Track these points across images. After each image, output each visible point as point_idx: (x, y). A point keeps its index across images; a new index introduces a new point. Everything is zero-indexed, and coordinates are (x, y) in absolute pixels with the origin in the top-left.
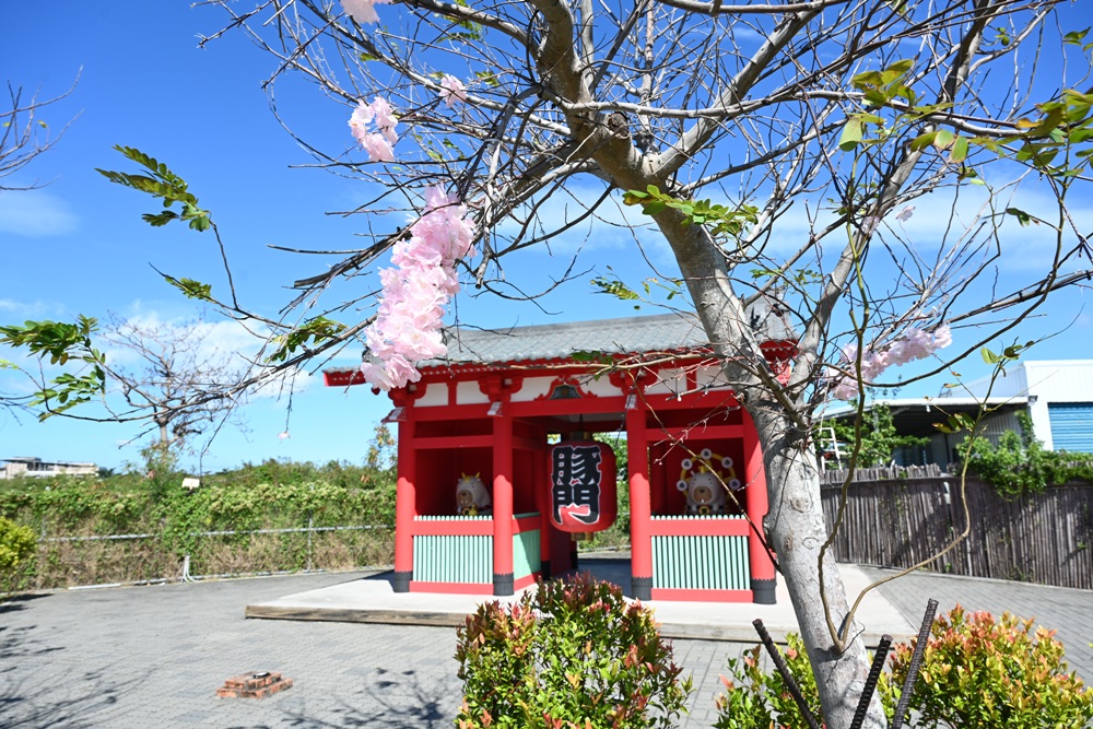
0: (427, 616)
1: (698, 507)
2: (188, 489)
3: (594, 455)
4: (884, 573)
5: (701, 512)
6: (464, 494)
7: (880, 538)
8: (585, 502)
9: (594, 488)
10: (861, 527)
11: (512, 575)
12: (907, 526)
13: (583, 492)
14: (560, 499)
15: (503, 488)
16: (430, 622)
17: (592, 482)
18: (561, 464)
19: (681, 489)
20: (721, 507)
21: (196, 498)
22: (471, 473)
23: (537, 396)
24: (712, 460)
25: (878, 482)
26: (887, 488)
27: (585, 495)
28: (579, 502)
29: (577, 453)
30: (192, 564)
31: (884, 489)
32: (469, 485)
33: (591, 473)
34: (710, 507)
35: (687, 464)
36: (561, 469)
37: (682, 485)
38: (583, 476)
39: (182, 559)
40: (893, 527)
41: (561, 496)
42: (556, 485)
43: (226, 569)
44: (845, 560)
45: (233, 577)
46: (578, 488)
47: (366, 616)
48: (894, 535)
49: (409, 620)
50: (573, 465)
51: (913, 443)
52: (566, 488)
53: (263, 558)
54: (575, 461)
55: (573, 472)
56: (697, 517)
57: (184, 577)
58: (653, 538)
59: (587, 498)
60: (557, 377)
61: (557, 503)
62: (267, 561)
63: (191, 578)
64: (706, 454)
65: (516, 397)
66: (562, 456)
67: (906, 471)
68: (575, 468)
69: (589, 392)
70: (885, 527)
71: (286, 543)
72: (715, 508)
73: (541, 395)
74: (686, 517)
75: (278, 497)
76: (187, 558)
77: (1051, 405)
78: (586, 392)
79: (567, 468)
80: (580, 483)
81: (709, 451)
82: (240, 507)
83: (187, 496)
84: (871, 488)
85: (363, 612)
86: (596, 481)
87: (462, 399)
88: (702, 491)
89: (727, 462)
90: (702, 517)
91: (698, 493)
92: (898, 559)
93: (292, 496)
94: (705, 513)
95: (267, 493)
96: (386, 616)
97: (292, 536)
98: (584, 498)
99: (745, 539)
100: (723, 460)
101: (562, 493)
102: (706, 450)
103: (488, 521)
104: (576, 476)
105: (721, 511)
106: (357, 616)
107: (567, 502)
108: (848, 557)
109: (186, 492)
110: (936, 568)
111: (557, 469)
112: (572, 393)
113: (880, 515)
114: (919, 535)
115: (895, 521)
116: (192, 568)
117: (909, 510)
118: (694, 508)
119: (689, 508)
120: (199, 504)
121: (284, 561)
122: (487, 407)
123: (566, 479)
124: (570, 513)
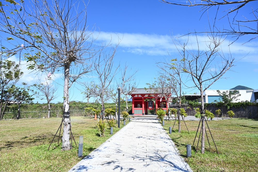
11: (144, 113)
13: (151, 106)
15: (143, 105)
20: (164, 107)
22: (139, 104)
32: (139, 105)
33: (152, 104)
35: (161, 103)
37: (160, 105)
52: (149, 105)
61: (148, 107)
64: (163, 102)
65: (145, 96)
73: (147, 96)
77: (208, 96)
78: (152, 96)
79: (150, 103)
87: (139, 96)
103: (141, 108)
111: (148, 103)
112: (150, 96)
122: (142, 97)
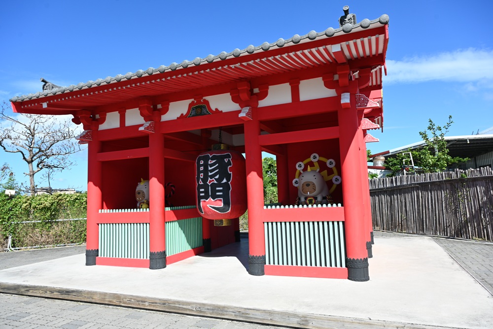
0: (68, 292)
1: (306, 198)
2: (8, 196)
3: (226, 160)
4: (450, 242)
5: (308, 202)
6: (139, 193)
7: (447, 218)
8: (219, 196)
9: (226, 186)
10: (432, 211)
11: (165, 252)
12: (466, 209)
13: (217, 189)
14: (201, 194)
15: (155, 188)
16: (69, 297)
17: (225, 181)
18: (202, 168)
19: (296, 185)
20: (324, 198)
21: (14, 201)
23: (179, 115)
24: (319, 162)
25: (445, 181)
26: (451, 184)
27: (219, 191)
28: (214, 197)
29: (212, 159)
30: (13, 240)
31: (449, 186)
32: (143, 187)
33: (223, 173)
34: (316, 198)
35: (300, 166)
36: (202, 172)
37: (296, 182)
38: (217, 177)
39: (7, 238)
40: (456, 211)
41: (202, 192)
42: (199, 184)
43: (37, 243)
44: (421, 232)
45: (41, 248)
46: (214, 186)
47: (28, 291)
48: (457, 216)
49: (56, 295)
50: (210, 168)
51: (459, 161)
52: (205, 186)
53: (60, 236)
54: (211, 165)
55: (210, 174)
56: (305, 206)
57: (8, 249)
58: (266, 224)
59: (221, 193)
60: (193, 100)
61: (200, 198)
62: (63, 238)
63: (12, 249)
64: (315, 157)
65: (165, 118)
66: (202, 162)
67: (465, 173)
68: (211, 171)
69: (216, 109)
70: (449, 210)
71: (75, 227)
72: (319, 199)
73: (182, 114)
74: (296, 206)
75: (67, 199)
76: (10, 237)
78: (214, 109)
79: (206, 171)
80: (215, 182)
81: (317, 155)
82: (42, 206)
83: (8, 200)
84: (439, 185)
85: (26, 287)
86: (228, 180)
87: (129, 122)
88: (308, 185)
89: (331, 163)
90: (310, 206)
91: (305, 186)
92: (460, 232)
93: (76, 199)
94: (311, 202)
95: (60, 198)
96: (41, 292)
97: (79, 222)
98: (218, 194)
99: (341, 224)
100: (328, 162)
101: (202, 190)
102: (314, 154)
103: (146, 212)
104: (212, 177)
105: (325, 200)
106: (23, 290)
107: (206, 197)
108: (423, 231)
109: (7, 197)
110: (488, 239)
111: (199, 172)
112: (204, 111)
113: (446, 203)
114: (476, 217)
115: (457, 207)
116: (13, 242)
117: (468, 199)
118: (303, 199)
119: (299, 199)
120: (16, 205)
121: (74, 238)
123: (205, 180)
124: (208, 205)
